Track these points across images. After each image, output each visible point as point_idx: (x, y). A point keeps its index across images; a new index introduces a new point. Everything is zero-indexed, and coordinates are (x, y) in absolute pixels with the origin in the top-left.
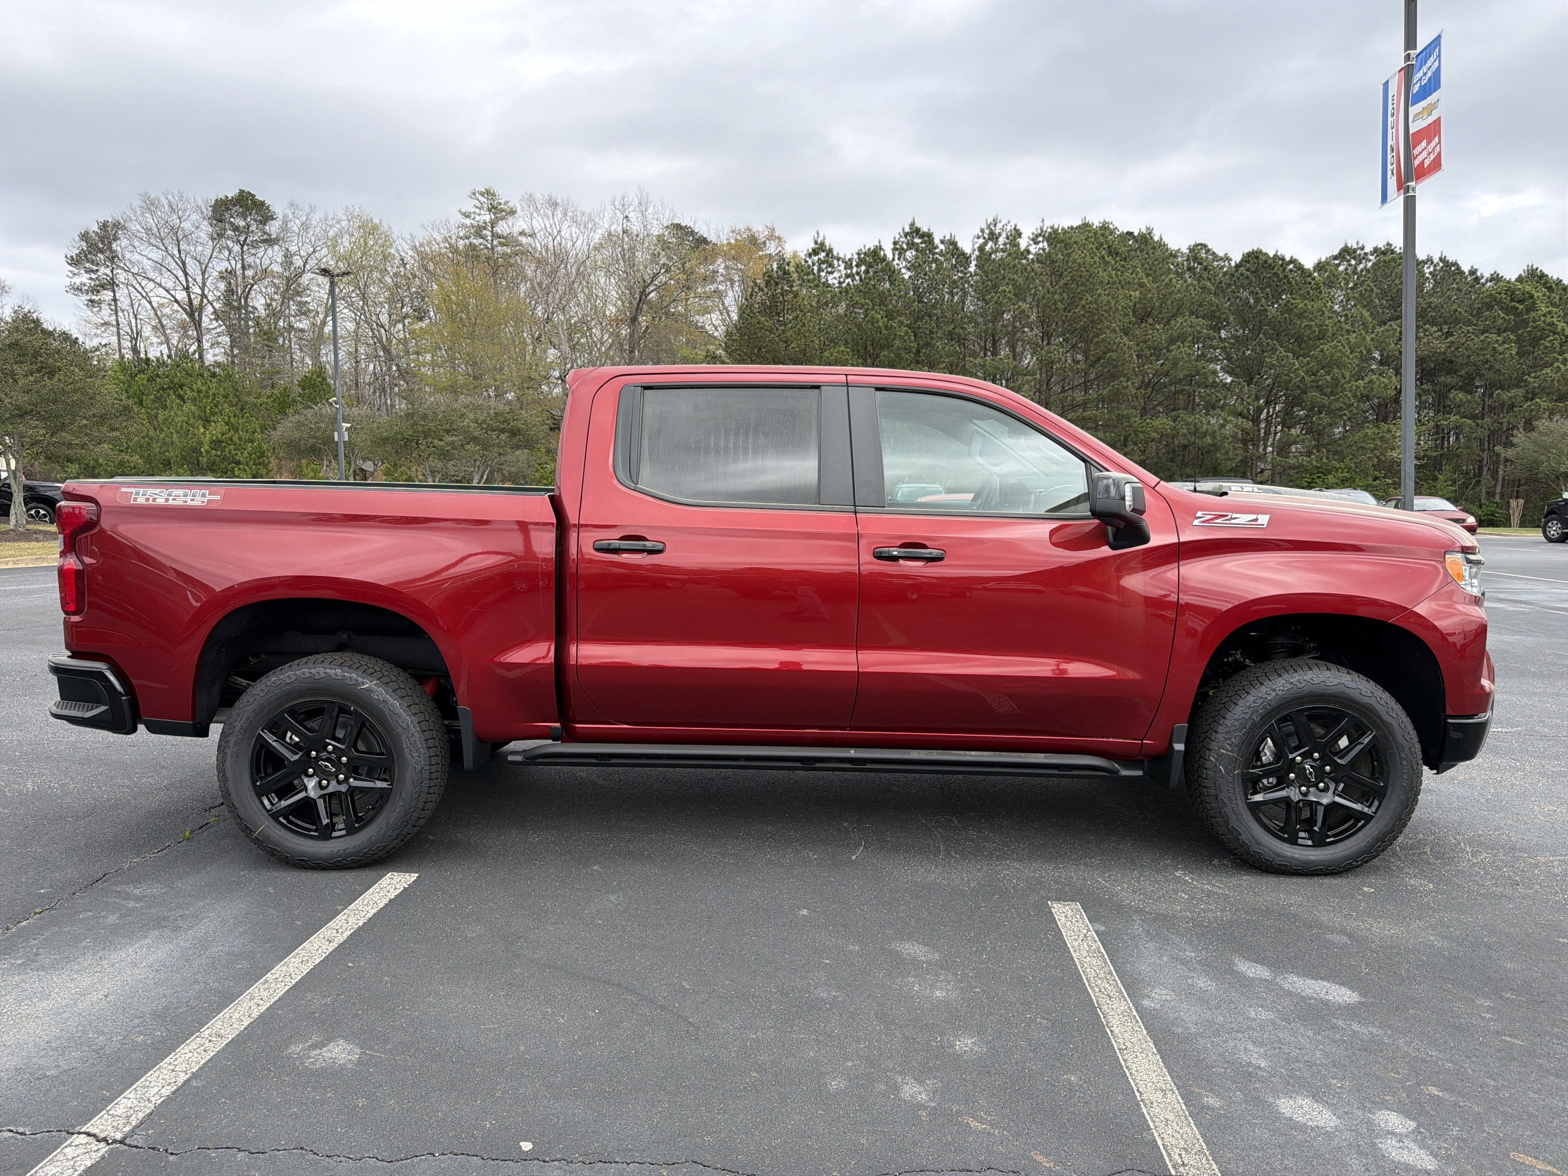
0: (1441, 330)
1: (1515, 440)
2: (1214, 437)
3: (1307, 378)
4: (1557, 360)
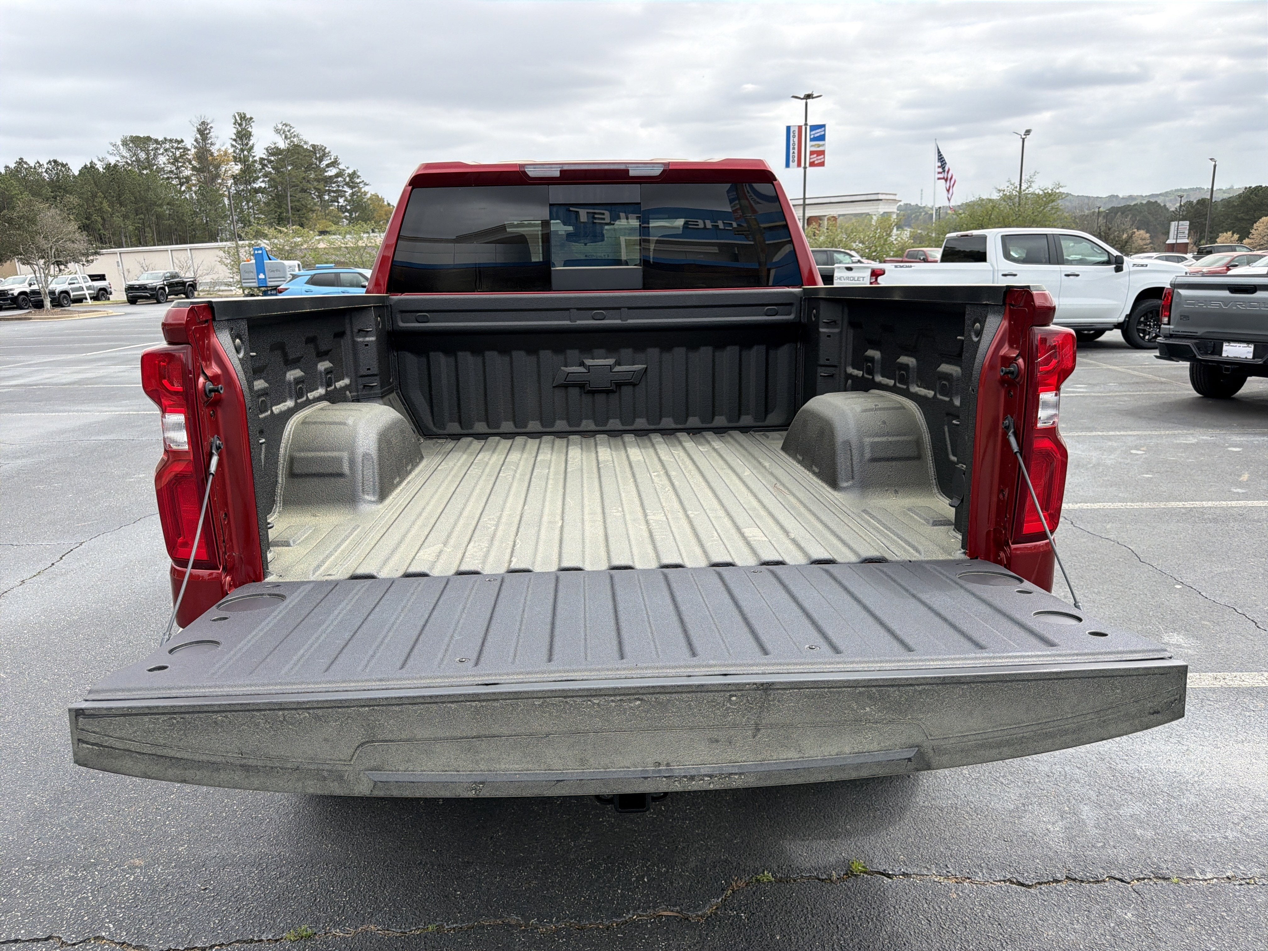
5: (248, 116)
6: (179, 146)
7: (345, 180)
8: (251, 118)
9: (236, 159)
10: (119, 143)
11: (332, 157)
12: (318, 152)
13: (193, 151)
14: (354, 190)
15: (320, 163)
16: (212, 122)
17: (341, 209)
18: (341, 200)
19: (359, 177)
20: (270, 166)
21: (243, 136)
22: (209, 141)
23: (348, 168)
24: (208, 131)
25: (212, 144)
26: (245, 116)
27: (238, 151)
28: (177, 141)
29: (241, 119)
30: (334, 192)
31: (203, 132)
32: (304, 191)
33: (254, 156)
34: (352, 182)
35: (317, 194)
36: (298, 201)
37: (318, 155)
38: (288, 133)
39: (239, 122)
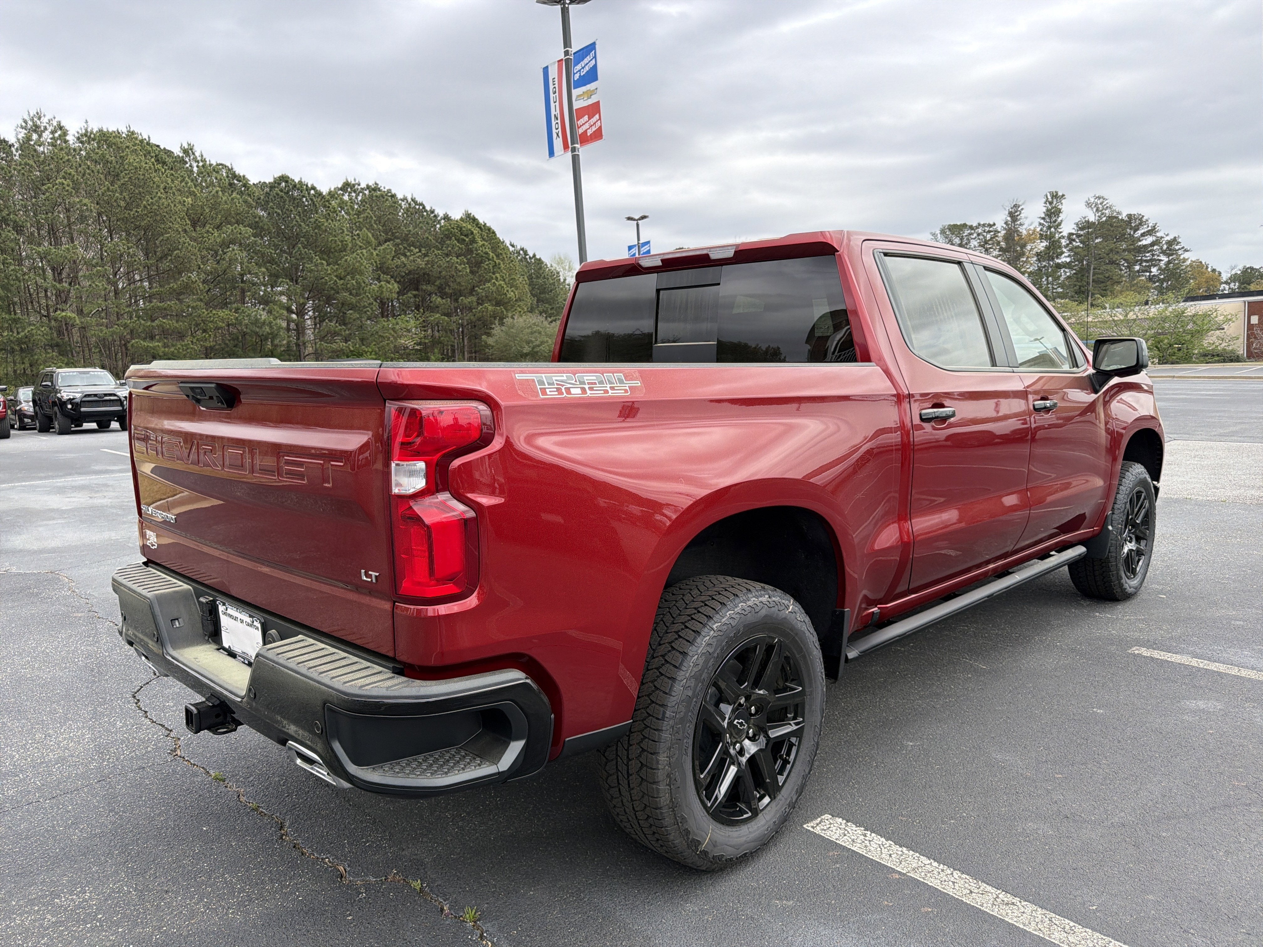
0: (420, 251)
1: (494, 332)
2: (271, 327)
3: (338, 281)
4: (492, 278)
5: (1060, 194)
6: (991, 229)
7: (1161, 248)
8: (1063, 195)
9: (1042, 237)
10: (938, 232)
11: (1150, 225)
12: (1133, 222)
13: (1003, 232)
14: (1171, 258)
15: (1134, 233)
16: (1023, 204)
17: (1151, 279)
18: (1154, 270)
19: (1179, 243)
20: (1077, 241)
21: (1053, 213)
22: (1018, 223)
23: (1167, 235)
24: (1018, 213)
25: (1021, 225)
26: (1057, 194)
27: (1045, 229)
28: (990, 226)
29: (1052, 198)
30: (1146, 261)
31: (1014, 215)
32: (1112, 262)
33: (1061, 232)
34: (1170, 250)
35: (1126, 264)
36: (1102, 273)
37: (1133, 225)
38: (1100, 206)
39: (1050, 200)
